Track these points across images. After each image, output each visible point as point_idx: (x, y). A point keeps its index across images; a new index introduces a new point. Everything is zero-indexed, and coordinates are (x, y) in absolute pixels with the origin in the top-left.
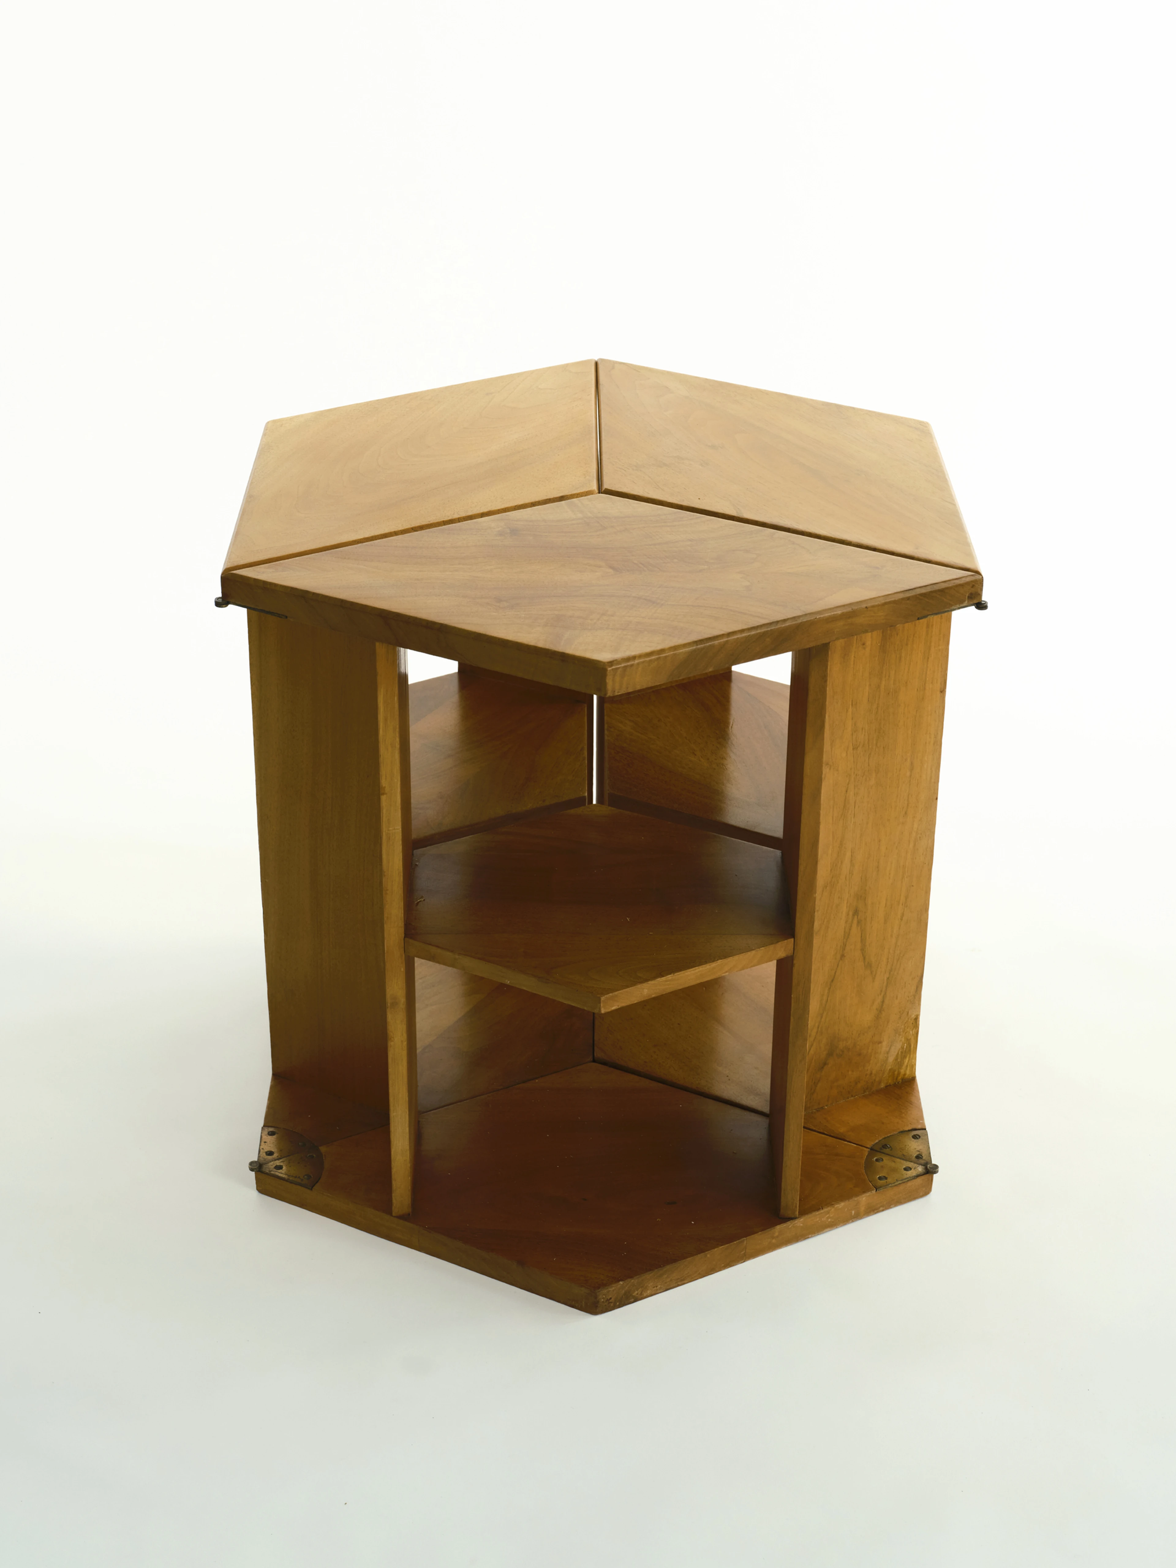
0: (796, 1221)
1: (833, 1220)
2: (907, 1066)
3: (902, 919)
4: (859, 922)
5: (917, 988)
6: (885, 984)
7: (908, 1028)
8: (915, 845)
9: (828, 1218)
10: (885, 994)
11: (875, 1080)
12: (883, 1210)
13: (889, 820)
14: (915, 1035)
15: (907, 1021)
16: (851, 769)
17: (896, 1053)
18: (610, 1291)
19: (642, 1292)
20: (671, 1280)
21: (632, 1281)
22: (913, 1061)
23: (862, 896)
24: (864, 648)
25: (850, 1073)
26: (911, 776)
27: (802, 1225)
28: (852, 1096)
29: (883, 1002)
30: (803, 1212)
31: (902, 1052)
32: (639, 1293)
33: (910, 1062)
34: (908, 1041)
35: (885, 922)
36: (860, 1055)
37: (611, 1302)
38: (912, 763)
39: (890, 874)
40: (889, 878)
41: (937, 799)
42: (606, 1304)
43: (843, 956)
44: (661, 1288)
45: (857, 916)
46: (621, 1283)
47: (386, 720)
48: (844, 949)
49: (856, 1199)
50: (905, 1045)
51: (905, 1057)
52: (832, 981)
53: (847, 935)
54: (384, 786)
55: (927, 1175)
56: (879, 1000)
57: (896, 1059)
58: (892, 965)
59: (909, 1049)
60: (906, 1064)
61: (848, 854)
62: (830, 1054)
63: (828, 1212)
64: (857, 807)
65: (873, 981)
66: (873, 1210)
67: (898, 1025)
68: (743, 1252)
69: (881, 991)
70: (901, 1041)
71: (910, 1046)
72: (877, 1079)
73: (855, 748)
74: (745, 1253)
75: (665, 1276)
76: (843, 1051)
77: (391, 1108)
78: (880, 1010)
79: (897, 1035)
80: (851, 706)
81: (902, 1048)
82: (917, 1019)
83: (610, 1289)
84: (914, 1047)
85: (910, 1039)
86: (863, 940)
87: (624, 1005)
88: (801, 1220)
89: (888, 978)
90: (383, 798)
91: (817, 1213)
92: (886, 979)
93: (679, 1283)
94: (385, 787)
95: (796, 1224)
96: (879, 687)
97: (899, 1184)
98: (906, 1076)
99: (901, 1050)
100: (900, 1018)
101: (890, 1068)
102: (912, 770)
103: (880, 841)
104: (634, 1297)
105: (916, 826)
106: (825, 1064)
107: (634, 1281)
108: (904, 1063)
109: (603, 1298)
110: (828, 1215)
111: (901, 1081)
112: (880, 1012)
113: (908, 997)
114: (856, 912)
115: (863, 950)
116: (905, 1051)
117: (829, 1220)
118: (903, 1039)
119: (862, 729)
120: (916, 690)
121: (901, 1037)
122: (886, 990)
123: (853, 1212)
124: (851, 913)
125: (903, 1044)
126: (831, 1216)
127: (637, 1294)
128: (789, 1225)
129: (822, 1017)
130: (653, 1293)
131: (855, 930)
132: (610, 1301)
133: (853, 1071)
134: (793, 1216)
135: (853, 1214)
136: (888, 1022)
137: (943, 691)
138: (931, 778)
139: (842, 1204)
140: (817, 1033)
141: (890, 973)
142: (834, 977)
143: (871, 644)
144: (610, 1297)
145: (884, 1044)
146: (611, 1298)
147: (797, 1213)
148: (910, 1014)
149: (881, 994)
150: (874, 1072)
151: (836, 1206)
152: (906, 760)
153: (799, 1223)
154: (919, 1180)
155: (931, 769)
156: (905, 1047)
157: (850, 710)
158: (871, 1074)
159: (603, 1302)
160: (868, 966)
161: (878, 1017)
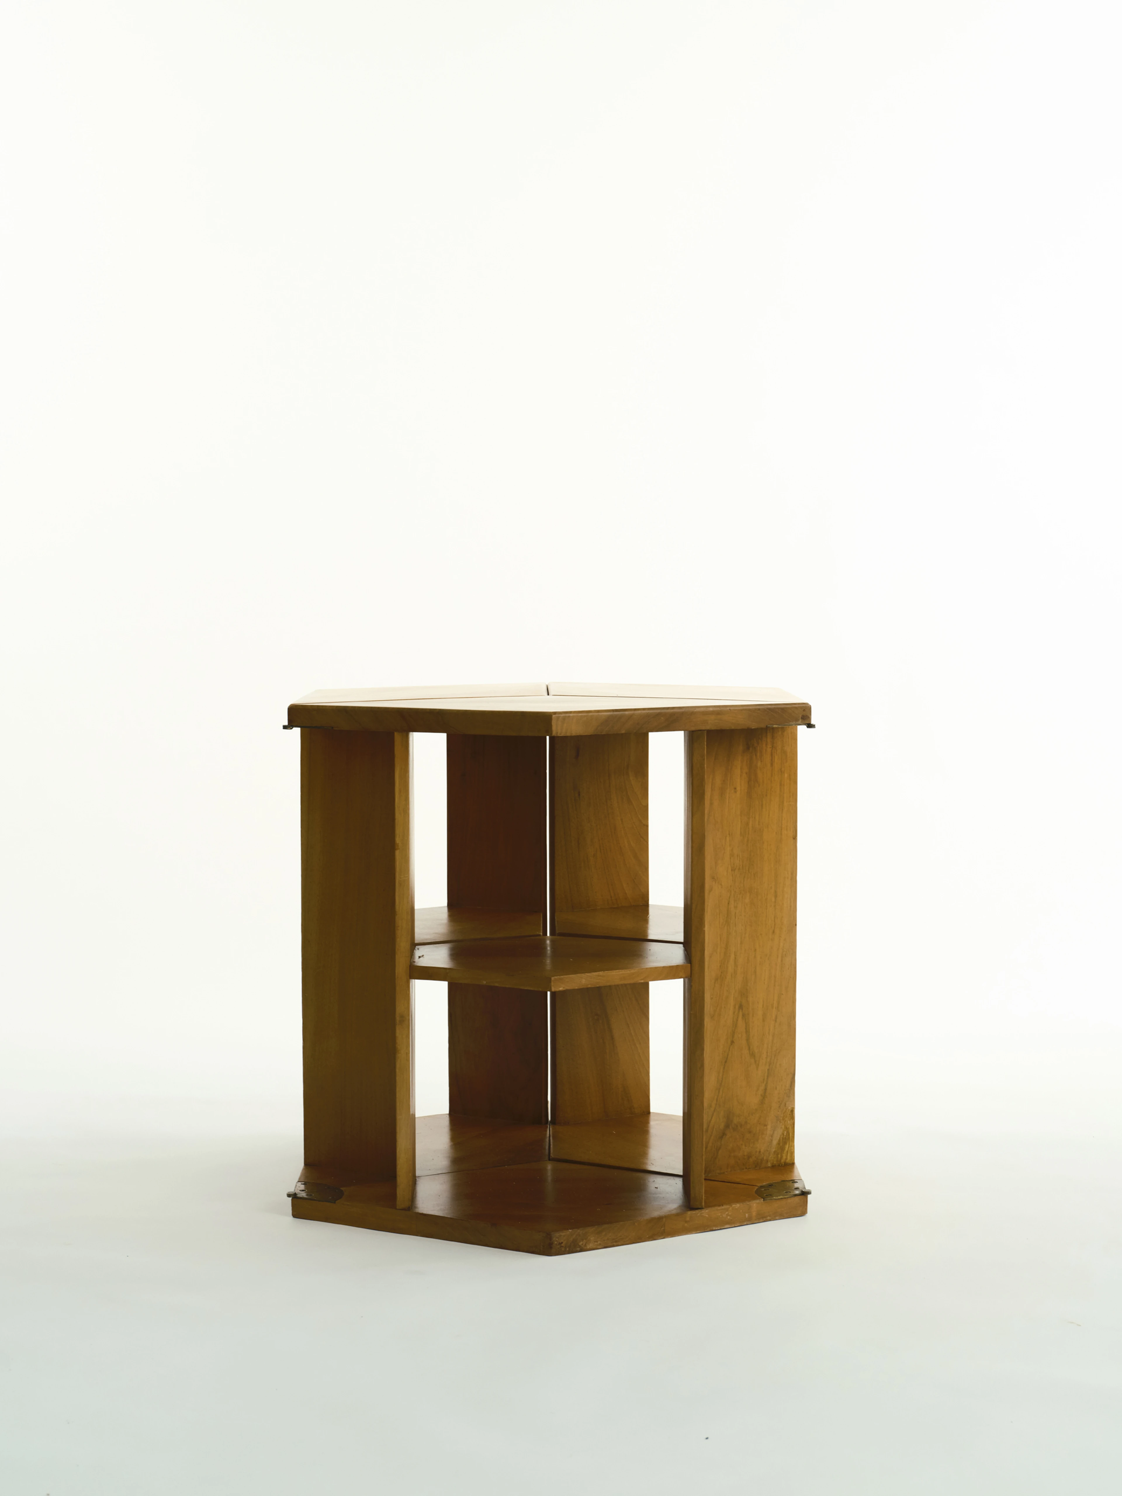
0: (703, 1211)
1: (731, 1218)
2: (787, 1152)
3: (776, 1021)
4: (743, 1015)
5: (791, 1084)
6: (766, 1074)
7: (786, 1117)
8: (782, 961)
9: (728, 1215)
10: (767, 1083)
11: (763, 1159)
12: (770, 1220)
13: (761, 934)
14: (793, 1126)
15: (786, 1111)
16: (731, 886)
17: (778, 1138)
18: (561, 1235)
19: (585, 1244)
20: (608, 1239)
21: (579, 1231)
22: (792, 1148)
23: (744, 993)
24: (736, 792)
25: (743, 1147)
26: (775, 902)
27: (707, 1216)
28: (746, 1168)
29: (766, 1089)
30: (708, 1206)
31: (783, 1138)
32: (584, 1244)
33: (790, 1148)
34: (787, 1129)
35: (764, 1021)
36: (750, 1132)
37: (562, 1247)
38: (776, 892)
39: (764, 980)
40: (764, 983)
41: (796, 925)
42: (559, 1247)
43: (732, 1042)
44: (600, 1244)
45: (742, 1010)
46: (570, 1231)
47: (400, 791)
48: (733, 1037)
49: (748, 1203)
50: (785, 1132)
51: (785, 1143)
52: (726, 1062)
53: (735, 1025)
54: (398, 842)
55: (803, 1196)
56: (762, 1088)
57: (779, 1144)
58: (771, 1059)
59: (788, 1138)
60: (786, 1149)
61: (733, 956)
62: (727, 1126)
63: (727, 1210)
64: (737, 917)
65: (757, 1070)
66: (762, 1218)
67: (778, 1113)
68: (662, 1229)
69: (764, 1080)
70: (782, 1128)
71: (789, 1135)
72: (765, 1158)
73: (733, 870)
74: (664, 1230)
75: (604, 1233)
76: (737, 1126)
77: (398, 1112)
78: (764, 1096)
79: (778, 1122)
80: (728, 835)
81: (783, 1134)
82: (792, 1111)
83: (561, 1234)
84: (792, 1137)
85: (789, 1128)
86: (747, 1031)
87: (568, 988)
88: (707, 1211)
89: (768, 1070)
90: (397, 853)
91: (719, 1208)
92: (766, 1070)
93: (615, 1244)
94: (398, 844)
95: (702, 1213)
96: (747, 824)
97: (781, 1198)
98: (788, 1160)
99: (782, 1136)
100: (780, 1107)
101: (774, 1150)
102: (776, 897)
103: (755, 950)
104: (580, 1246)
105: (781, 944)
106: (724, 1134)
107: (580, 1231)
108: (785, 1149)
109: (557, 1241)
110: (727, 1213)
111: (783, 1164)
112: (764, 1098)
113: (785, 1090)
114: (741, 1007)
115: (748, 1040)
116: (786, 1138)
117: (729, 1217)
118: (783, 1127)
119: (738, 856)
120: (775, 833)
121: (781, 1124)
122: (767, 1079)
123: (747, 1215)
124: (737, 1007)
125: (784, 1131)
126: (730, 1214)
127: (582, 1244)
128: (698, 1213)
129: (719, 1091)
130: (595, 1247)
131: (741, 1023)
132: (562, 1245)
133: (746, 1146)
134: (700, 1207)
135: (747, 1217)
136: (771, 1108)
137: (795, 838)
138: (791, 906)
139: (738, 1205)
140: (716, 1104)
141: (769, 1066)
142: (727, 1058)
143: (741, 790)
144: (562, 1241)
145: (769, 1127)
146: (562, 1243)
147: (703, 1204)
148: (787, 1105)
149: (763, 1082)
150: (762, 1151)
151: (733, 1206)
152: (771, 888)
153: (705, 1213)
154: (797, 1199)
155: (790, 899)
156: (785, 1134)
157: (728, 839)
158: (760, 1152)
159: (556, 1244)
160: (753, 1055)
161: (762, 1102)
